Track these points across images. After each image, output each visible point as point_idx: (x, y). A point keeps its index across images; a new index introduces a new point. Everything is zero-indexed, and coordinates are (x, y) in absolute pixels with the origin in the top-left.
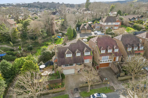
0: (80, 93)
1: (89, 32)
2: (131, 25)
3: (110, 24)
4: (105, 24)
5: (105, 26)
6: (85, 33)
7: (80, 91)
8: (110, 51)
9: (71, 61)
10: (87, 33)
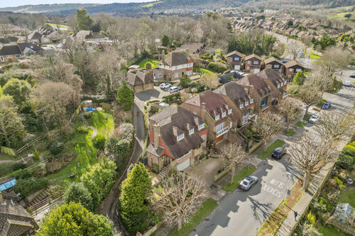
0: (222, 189)
1: (148, 89)
2: (203, 65)
3: (180, 67)
4: (173, 68)
5: (172, 73)
6: (142, 90)
7: (219, 187)
8: (224, 115)
9: (187, 145)
10: (146, 89)
